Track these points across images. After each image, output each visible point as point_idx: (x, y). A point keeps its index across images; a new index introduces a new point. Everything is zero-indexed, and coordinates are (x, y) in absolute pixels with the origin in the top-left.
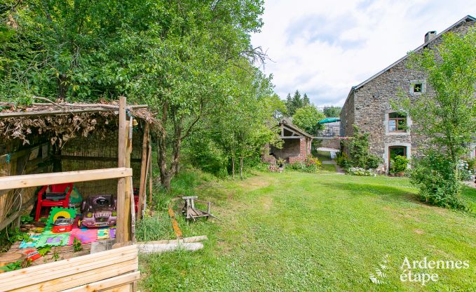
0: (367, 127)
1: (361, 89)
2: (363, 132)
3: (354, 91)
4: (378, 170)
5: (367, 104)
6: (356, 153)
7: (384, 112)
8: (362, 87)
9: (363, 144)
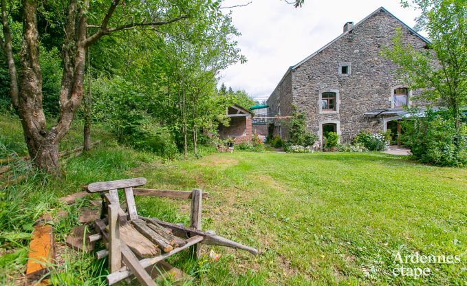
0: (304, 107)
1: (298, 69)
2: (300, 111)
3: (291, 71)
4: (314, 146)
5: (303, 84)
6: (295, 132)
7: (318, 91)
8: (299, 67)
9: (301, 123)
